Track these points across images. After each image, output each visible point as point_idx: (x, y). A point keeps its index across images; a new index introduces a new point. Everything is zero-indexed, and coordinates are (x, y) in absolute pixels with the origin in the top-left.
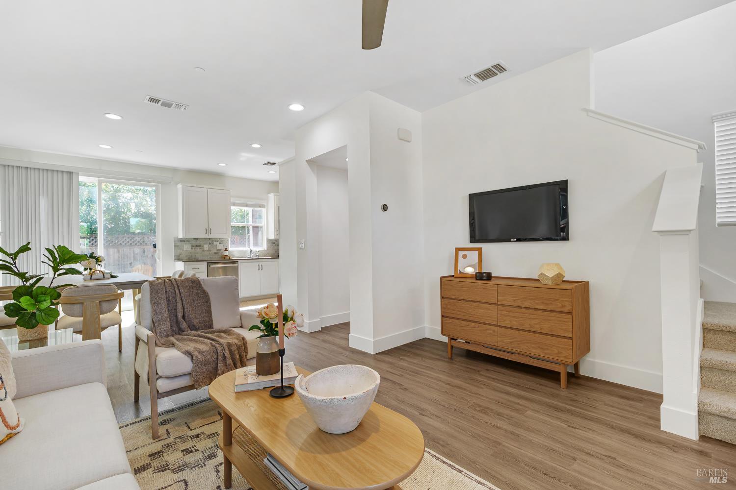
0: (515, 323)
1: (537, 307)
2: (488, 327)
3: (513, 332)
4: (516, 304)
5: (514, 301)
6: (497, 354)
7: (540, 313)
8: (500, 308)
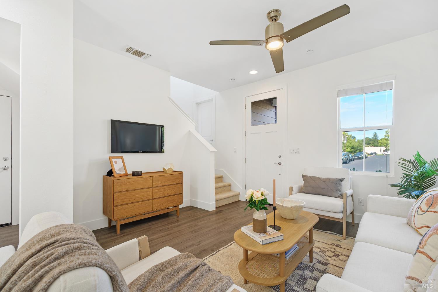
0: (161, 194)
1: (170, 184)
2: (147, 202)
3: (160, 199)
4: (162, 185)
5: (161, 183)
6: (151, 215)
7: (171, 186)
8: (154, 189)
